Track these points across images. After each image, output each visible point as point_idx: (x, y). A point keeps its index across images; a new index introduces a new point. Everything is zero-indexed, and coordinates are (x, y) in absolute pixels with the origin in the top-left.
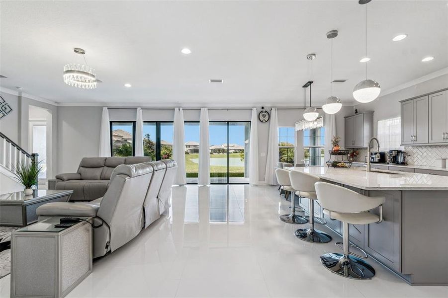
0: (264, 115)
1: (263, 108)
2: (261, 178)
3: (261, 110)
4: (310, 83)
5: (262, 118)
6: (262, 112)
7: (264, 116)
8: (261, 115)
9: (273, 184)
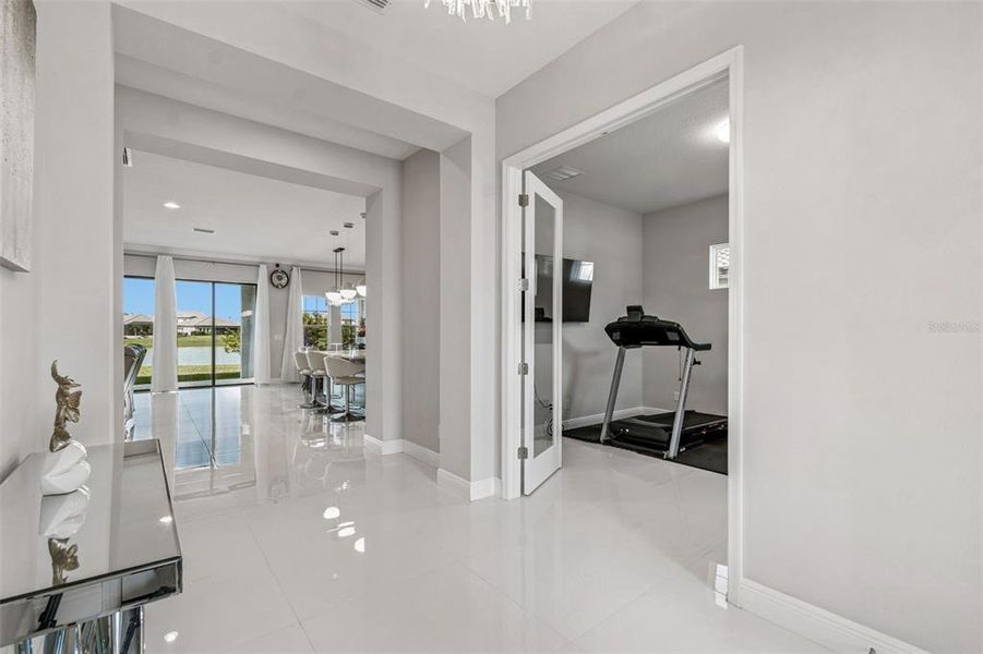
0: (280, 276)
1: (277, 265)
2: (275, 372)
3: (275, 268)
4: (341, 250)
5: (276, 281)
6: (275, 272)
7: (280, 278)
8: (275, 275)
9: (293, 380)
